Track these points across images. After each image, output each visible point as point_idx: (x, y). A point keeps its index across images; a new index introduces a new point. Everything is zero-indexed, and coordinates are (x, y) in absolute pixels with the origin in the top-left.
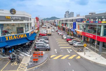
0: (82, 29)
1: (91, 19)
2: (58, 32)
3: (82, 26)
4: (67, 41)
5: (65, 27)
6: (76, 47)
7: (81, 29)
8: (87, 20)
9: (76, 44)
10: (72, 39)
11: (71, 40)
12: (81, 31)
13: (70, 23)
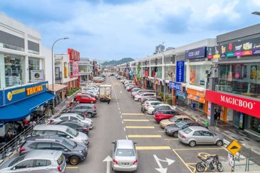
0: (206, 80)
1: (242, 43)
2: (134, 93)
3: (207, 72)
4: (158, 121)
5: (152, 78)
6: (188, 145)
7: (202, 83)
8: (223, 50)
9: (189, 135)
10: (174, 113)
11: (168, 118)
12: (202, 89)
13: (165, 67)
